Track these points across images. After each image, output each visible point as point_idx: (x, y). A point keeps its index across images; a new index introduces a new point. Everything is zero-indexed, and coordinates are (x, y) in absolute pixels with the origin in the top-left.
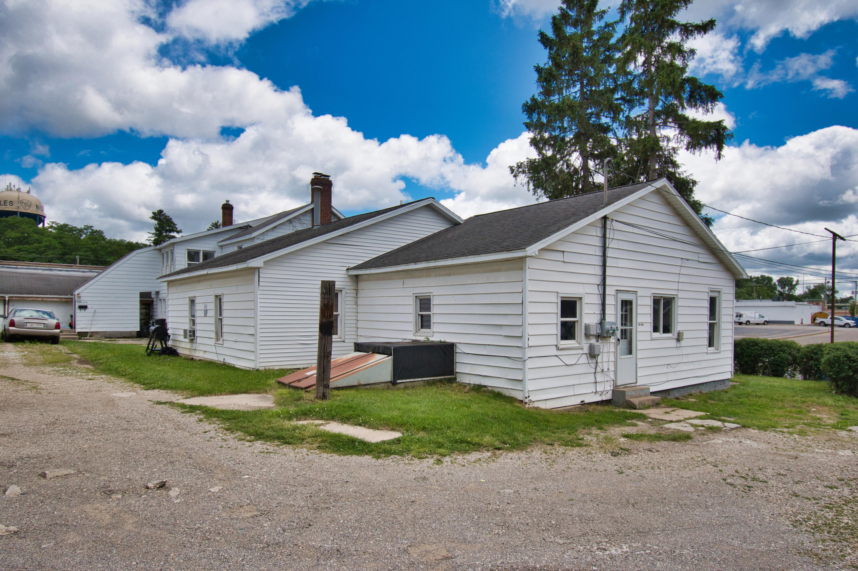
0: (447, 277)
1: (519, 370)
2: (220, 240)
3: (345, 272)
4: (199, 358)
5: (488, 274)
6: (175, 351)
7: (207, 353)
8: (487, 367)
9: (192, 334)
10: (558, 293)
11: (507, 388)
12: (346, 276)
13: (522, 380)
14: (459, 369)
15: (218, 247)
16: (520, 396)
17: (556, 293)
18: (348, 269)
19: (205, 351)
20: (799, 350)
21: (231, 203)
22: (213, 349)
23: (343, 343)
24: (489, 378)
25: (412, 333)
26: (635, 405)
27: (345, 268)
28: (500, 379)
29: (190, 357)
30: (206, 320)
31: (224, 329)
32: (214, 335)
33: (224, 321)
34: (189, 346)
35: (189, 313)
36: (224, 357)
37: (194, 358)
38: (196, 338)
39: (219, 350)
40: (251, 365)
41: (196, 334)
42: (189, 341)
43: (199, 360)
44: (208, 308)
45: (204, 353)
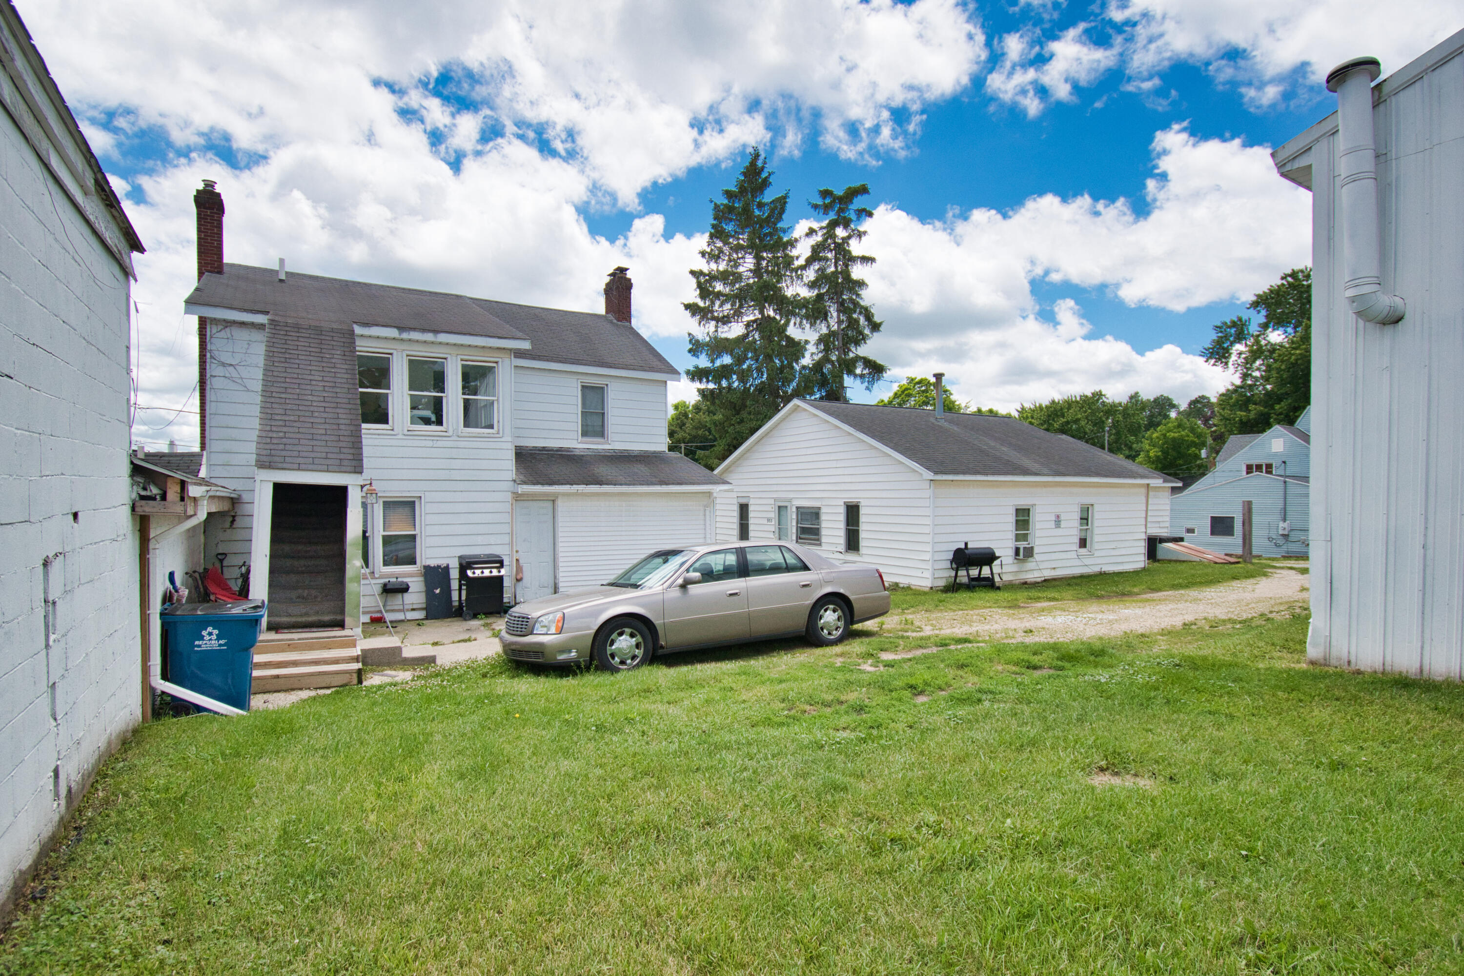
7: (1058, 569)
19: (1055, 568)
22: (1075, 563)
29: (1017, 582)
30: (1059, 532)
31: (1096, 538)
32: (1075, 547)
33: (1096, 531)
34: (1014, 568)
35: (1011, 526)
36: (1100, 566)
37: (1029, 581)
38: (1035, 556)
39: (1087, 561)
40: (1141, 565)
41: (1036, 550)
42: (1015, 561)
43: (1045, 580)
44: (1062, 518)
45: (1053, 570)
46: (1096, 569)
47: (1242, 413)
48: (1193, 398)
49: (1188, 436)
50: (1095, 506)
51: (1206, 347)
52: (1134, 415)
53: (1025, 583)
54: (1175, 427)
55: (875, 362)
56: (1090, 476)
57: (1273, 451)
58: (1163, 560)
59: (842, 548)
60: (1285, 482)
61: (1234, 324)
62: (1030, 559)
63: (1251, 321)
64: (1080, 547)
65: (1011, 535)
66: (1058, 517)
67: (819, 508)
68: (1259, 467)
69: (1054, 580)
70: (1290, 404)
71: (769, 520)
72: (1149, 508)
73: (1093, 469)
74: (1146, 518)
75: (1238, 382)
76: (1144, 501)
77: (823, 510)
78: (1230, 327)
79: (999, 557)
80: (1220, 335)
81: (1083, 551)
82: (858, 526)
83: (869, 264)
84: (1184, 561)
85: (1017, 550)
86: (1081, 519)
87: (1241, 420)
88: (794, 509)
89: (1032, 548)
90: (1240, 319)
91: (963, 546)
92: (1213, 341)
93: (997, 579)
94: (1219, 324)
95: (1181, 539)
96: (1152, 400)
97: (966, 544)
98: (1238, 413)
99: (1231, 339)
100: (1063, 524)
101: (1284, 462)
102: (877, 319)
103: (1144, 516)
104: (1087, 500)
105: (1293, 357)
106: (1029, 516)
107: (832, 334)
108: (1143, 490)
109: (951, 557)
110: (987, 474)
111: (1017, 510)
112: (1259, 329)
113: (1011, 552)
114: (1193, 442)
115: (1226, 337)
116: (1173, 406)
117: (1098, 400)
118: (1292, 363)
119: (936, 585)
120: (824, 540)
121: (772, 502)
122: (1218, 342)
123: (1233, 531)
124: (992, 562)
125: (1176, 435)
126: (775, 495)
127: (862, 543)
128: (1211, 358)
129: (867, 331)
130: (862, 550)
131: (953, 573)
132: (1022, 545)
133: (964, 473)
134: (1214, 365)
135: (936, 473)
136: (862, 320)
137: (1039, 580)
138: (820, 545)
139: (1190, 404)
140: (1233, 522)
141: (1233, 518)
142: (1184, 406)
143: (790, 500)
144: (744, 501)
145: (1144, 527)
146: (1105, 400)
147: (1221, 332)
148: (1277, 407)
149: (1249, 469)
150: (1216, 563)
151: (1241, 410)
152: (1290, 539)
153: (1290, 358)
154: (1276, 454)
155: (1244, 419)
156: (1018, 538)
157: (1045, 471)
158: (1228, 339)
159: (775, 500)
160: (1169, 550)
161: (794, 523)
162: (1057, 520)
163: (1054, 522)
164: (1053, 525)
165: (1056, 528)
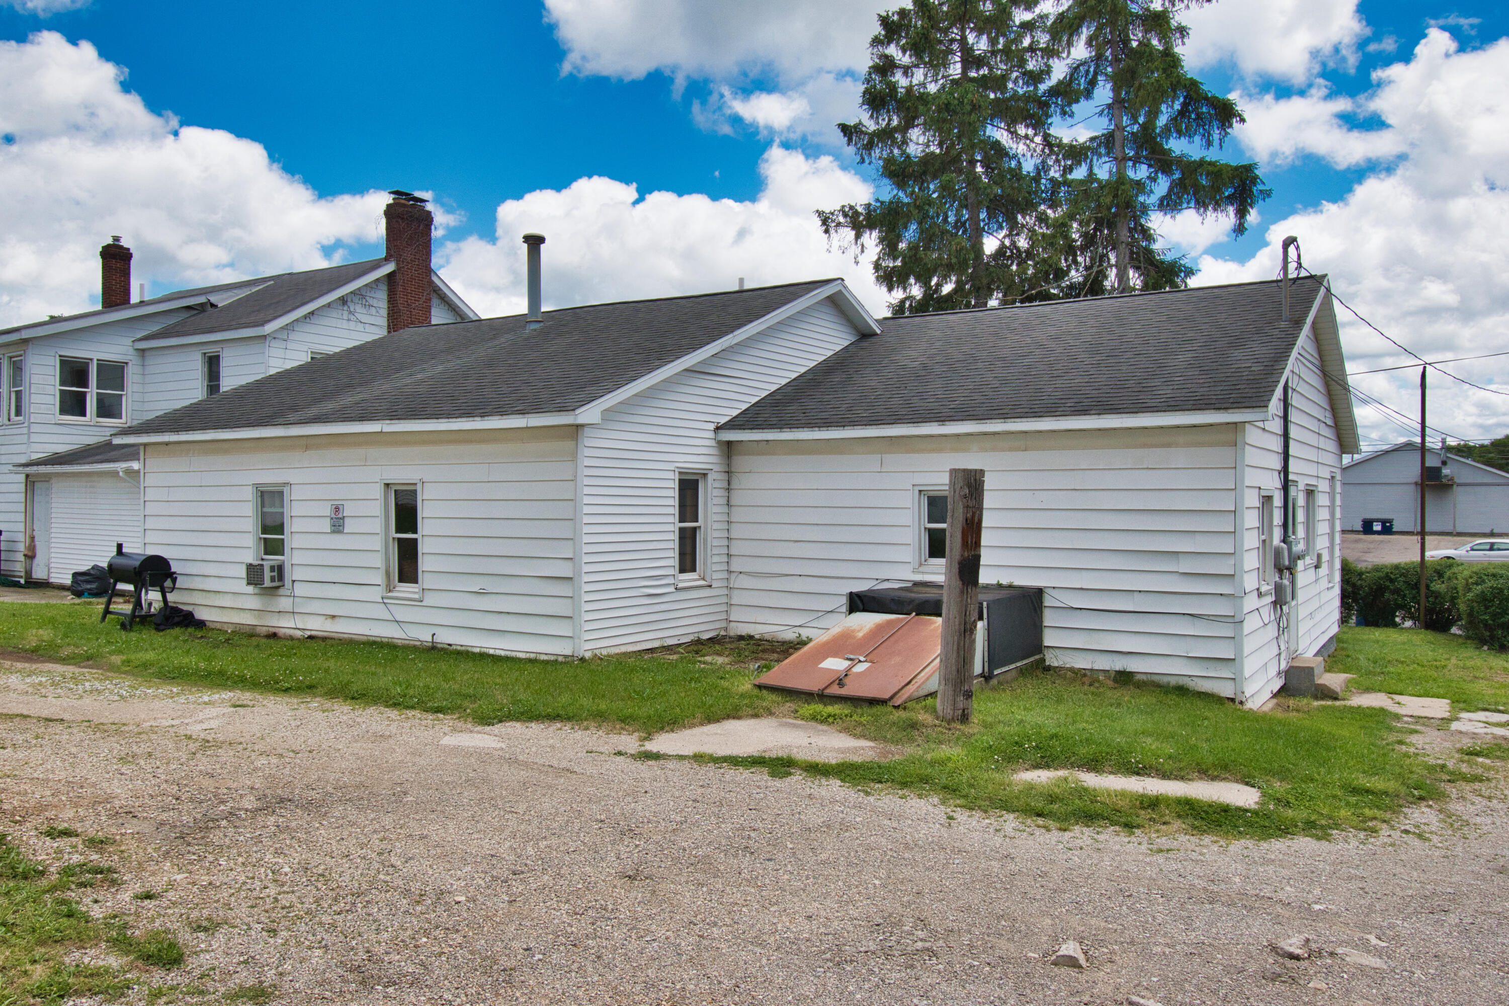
0: (1021, 454)
1: (1228, 641)
2: (139, 336)
3: (711, 435)
4: (309, 633)
5: (1139, 452)
6: (190, 615)
7: (337, 620)
8: (1133, 635)
9: (275, 574)
10: (1260, 488)
11: (1190, 676)
12: (713, 443)
13: (1234, 659)
14: (1049, 639)
15: (134, 353)
16: (1226, 690)
17: (1257, 490)
18: (718, 429)
19: (333, 617)
20: (1360, 574)
21: (124, 243)
22: (380, 612)
23: (709, 590)
24: (1142, 657)
25: (910, 568)
26: (1337, 693)
27: (712, 427)
28: (1169, 659)
29: (263, 631)
30: (338, 541)
31: (426, 564)
32: (377, 577)
33: (425, 545)
34: (256, 603)
35: (250, 524)
36: (431, 631)
37: (281, 632)
38: (289, 585)
39: (401, 614)
41: (291, 575)
42: (255, 590)
43: (314, 638)
44: (347, 512)
45: (329, 621)
46: (424, 636)
50: (423, 487)
53: (273, 636)
62: (282, 591)
65: (249, 541)
66: (337, 509)
100: (349, 526)
104: (402, 475)
106: (282, 506)
111: (259, 493)
132: (273, 561)
137: (300, 635)
162: (333, 516)
163: (329, 519)
164: (326, 526)
165: (333, 532)
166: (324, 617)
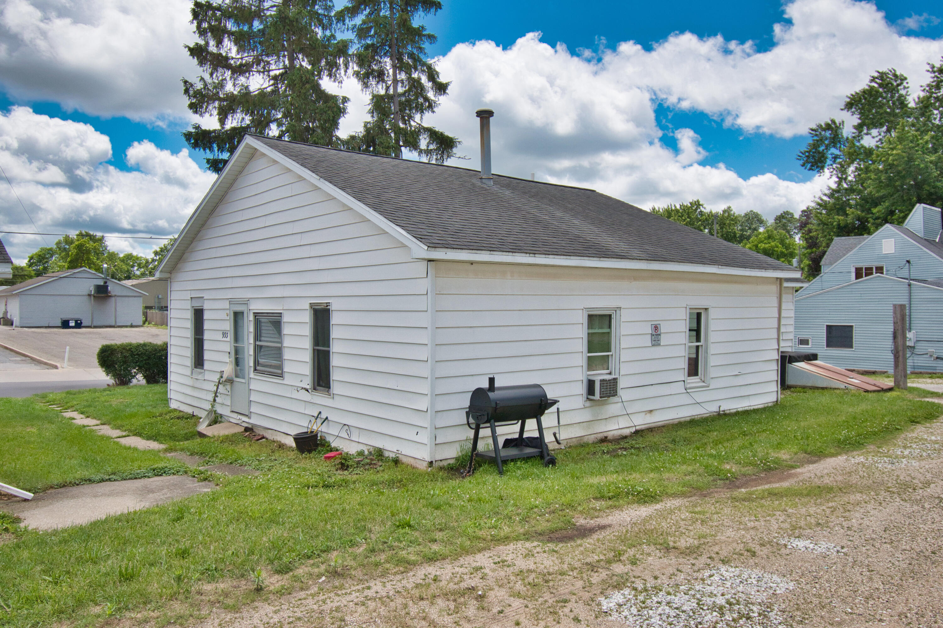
19: (651, 411)
29: (591, 439)
30: (657, 352)
31: (713, 361)
32: (682, 375)
33: (713, 349)
34: (586, 416)
35: (581, 345)
36: (718, 404)
37: (610, 435)
38: (620, 392)
39: (700, 397)
40: (770, 399)
41: (622, 384)
42: (588, 404)
43: (637, 432)
44: (663, 329)
45: (648, 415)
46: (713, 408)
47: (840, 218)
48: (779, 214)
49: (777, 247)
50: (711, 311)
51: (802, 151)
52: (730, 225)
53: (604, 440)
54: (765, 239)
55: (442, 134)
56: (704, 263)
57: (884, 252)
58: (795, 387)
59: (307, 383)
60: (910, 285)
61: (828, 127)
62: (613, 399)
63: (845, 125)
64: (689, 375)
65: (581, 360)
66: (656, 328)
67: (280, 315)
68: (869, 271)
69: (651, 430)
70: (887, 208)
71: (225, 334)
72: (783, 315)
73: (707, 255)
74: (779, 329)
75: (834, 186)
76: (776, 304)
77: (286, 318)
78: (824, 130)
79: (555, 402)
80: (815, 138)
81: (694, 380)
82: (329, 346)
83: (433, 10)
84: (823, 388)
85: (591, 385)
86: (690, 330)
87: (839, 225)
88: (251, 318)
89: (615, 380)
90: (833, 122)
91: (485, 385)
92: (809, 145)
93: (548, 438)
94: (814, 127)
95: (814, 357)
96: (743, 215)
97: (492, 381)
98: (836, 217)
99: (826, 142)
100: (664, 340)
101: (908, 262)
102: (442, 79)
103: (776, 326)
104: (699, 302)
105: (891, 158)
106: (610, 327)
107: (390, 98)
108: (774, 288)
109: (467, 403)
110: (534, 253)
111: (590, 316)
112: (854, 131)
113: (581, 389)
114: (782, 253)
115: (821, 140)
116: (761, 222)
117: (696, 209)
118: (889, 165)
119: (438, 457)
120: (287, 368)
121: (226, 305)
122: (814, 145)
123: (852, 342)
124: (542, 413)
125: (767, 246)
126: (230, 295)
127: (335, 376)
128: (807, 162)
129: (431, 95)
130: (336, 388)
131: (471, 433)
132: (600, 375)
133: (491, 249)
134: (810, 169)
135: (433, 246)
136: (424, 79)
137: (627, 432)
138: (281, 376)
139: (776, 219)
140: (851, 331)
141: (851, 327)
142: (771, 221)
143: (246, 302)
144: (197, 304)
145: (775, 341)
146: (703, 210)
147: (816, 135)
148: (875, 210)
149: (859, 273)
150: (867, 391)
151: (838, 215)
152: (917, 351)
153: (888, 159)
154: (886, 256)
155: (842, 224)
156: (591, 363)
157: (635, 253)
158: (824, 142)
159: (232, 301)
160: (802, 373)
161: (252, 341)
162: (654, 333)
163: (650, 336)
164: (647, 341)
165: (653, 345)
166: (644, 413)
